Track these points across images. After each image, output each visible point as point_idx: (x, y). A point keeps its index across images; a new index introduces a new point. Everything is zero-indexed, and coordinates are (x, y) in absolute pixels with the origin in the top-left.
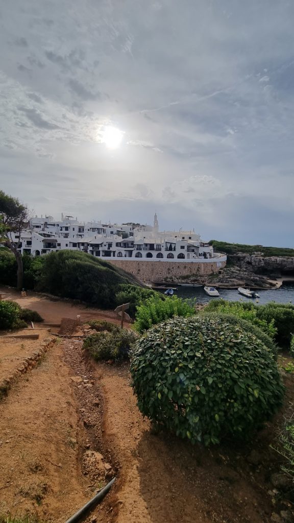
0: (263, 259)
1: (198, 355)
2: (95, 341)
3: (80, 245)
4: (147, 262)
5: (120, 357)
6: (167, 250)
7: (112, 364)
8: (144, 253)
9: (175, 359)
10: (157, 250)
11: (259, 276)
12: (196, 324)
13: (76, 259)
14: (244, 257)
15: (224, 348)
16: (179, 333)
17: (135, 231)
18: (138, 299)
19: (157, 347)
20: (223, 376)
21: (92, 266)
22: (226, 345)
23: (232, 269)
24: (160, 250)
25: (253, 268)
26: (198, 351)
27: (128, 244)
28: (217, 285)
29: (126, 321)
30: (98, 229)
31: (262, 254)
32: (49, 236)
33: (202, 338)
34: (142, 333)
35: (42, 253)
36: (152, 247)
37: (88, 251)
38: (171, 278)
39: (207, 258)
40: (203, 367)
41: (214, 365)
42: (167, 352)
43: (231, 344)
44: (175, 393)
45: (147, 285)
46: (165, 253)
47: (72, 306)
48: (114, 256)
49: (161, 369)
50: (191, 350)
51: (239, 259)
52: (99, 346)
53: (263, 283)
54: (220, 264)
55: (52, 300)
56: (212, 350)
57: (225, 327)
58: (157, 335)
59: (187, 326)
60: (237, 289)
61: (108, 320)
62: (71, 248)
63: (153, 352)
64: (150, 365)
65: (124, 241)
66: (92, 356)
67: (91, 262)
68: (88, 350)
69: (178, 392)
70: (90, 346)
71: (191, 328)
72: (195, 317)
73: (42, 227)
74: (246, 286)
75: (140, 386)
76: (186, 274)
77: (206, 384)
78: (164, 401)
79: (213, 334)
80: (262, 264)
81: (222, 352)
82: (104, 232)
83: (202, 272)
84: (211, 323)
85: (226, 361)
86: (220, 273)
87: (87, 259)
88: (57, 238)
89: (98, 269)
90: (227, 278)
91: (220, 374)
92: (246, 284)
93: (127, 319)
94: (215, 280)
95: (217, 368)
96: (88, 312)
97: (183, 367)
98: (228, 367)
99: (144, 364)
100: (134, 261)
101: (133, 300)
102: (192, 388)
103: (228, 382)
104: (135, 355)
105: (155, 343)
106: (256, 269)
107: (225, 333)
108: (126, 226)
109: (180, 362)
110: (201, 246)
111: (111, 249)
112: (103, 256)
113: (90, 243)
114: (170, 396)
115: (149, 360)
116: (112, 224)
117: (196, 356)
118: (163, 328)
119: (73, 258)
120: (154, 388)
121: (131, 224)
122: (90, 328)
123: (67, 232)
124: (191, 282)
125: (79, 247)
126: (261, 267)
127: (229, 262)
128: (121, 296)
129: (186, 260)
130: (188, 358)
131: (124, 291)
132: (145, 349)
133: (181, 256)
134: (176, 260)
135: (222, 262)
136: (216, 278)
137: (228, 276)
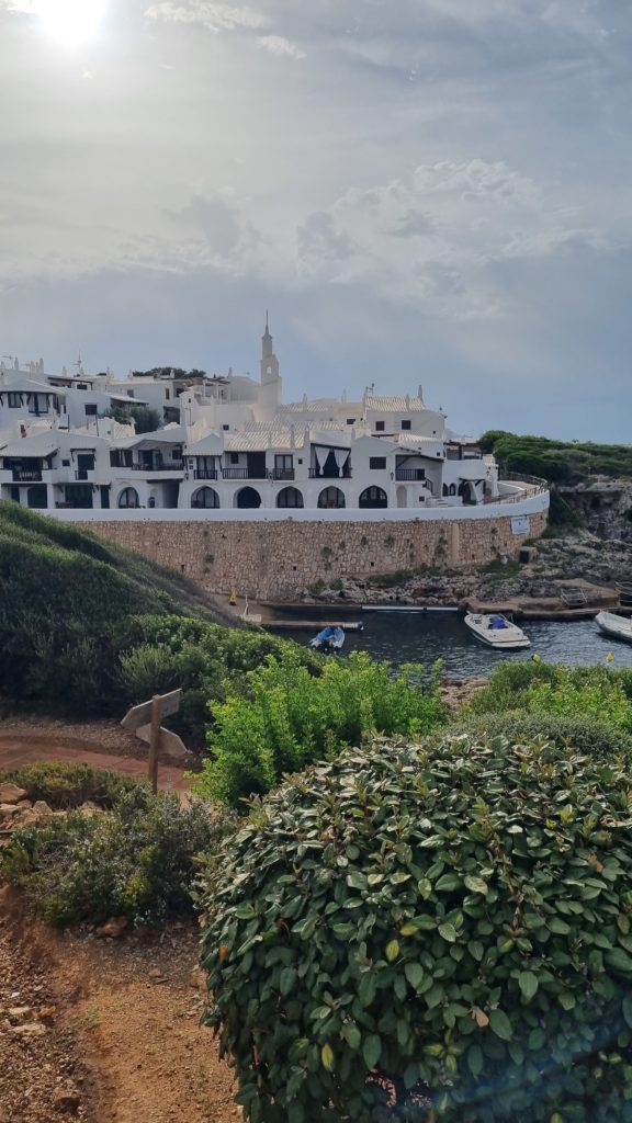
1: (476, 885)
2: (49, 851)
4: (241, 525)
5: (154, 906)
6: (318, 476)
7: (120, 938)
8: (227, 489)
9: (385, 908)
10: (277, 476)
12: (460, 763)
14: (617, 495)
15: (575, 856)
16: (393, 802)
17: (184, 401)
18: (210, 672)
19: (309, 864)
20: (579, 965)
21: (16, 547)
22: (583, 842)
23: (571, 541)
24: (290, 475)
26: (474, 873)
27: (160, 457)
28: (513, 604)
29: (170, 762)
30: (33, 396)
33: (488, 818)
34: (244, 810)
36: (255, 463)
38: (337, 585)
39: (474, 503)
40: (499, 931)
41: (542, 921)
42: (351, 882)
43: (601, 836)
44: (389, 1041)
45: (245, 617)
46: (311, 489)
48: (105, 504)
49: (328, 951)
50: (448, 869)
51: (596, 502)
52: (65, 870)
54: (526, 524)
56: (527, 864)
57: (575, 770)
58: (307, 813)
59: (427, 775)
60: (590, 617)
61: (97, 763)
63: (294, 883)
64: (285, 936)
65: (144, 441)
66: (39, 908)
68: (20, 888)
69: (402, 1038)
70: (26, 872)
71: (440, 780)
72: (450, 737)
74: (626, 608)
75: (248, 1021)
76: (394, 568)
77: (512, 1001)
78: (345, 1075)
79: (528, 800)
81: (568, 870)
82: (57, 407)
83: (457, 556)
84: (519, 759)
85: (585, 904)
86: (524, 557)
89: (44, 560)
90: (551, 578)
91: (564, 959)
92: (622, 596)
93: (172, 752)
94: (508, 585)
95: (553, 935)
96: (11, 733)
97: (420, 938)
98: (596, 929)
99: (257, 933)
100: (188, 525)
101: (191, 677)
102: (458, 1019)
103: (598, 988)
104: (219, 899)
105: (302, 848)
107: (573, 794)
108: (150, 380)
109: (406, 920)
110: (450, 454)
111: (93, 477)
112: (58, 505)
113: (5, 454)
114: (372, 1057)
115: (278, 916)
116: (90, 373)
117: (468, 892)
118: (329, 786)
120: (305, 1028)
121: (167, 371)
122: (22, 798)
124: (413, 596)
127: (559, 516)
128: (142, 663)
129: (392, 513)
130: (435, 899)
131: (152, 641)
132: (260, 873)
133: (374, 497)
134: (352, 512)
135: (531, 517)
136: (511, 579)
137: (557, 571)
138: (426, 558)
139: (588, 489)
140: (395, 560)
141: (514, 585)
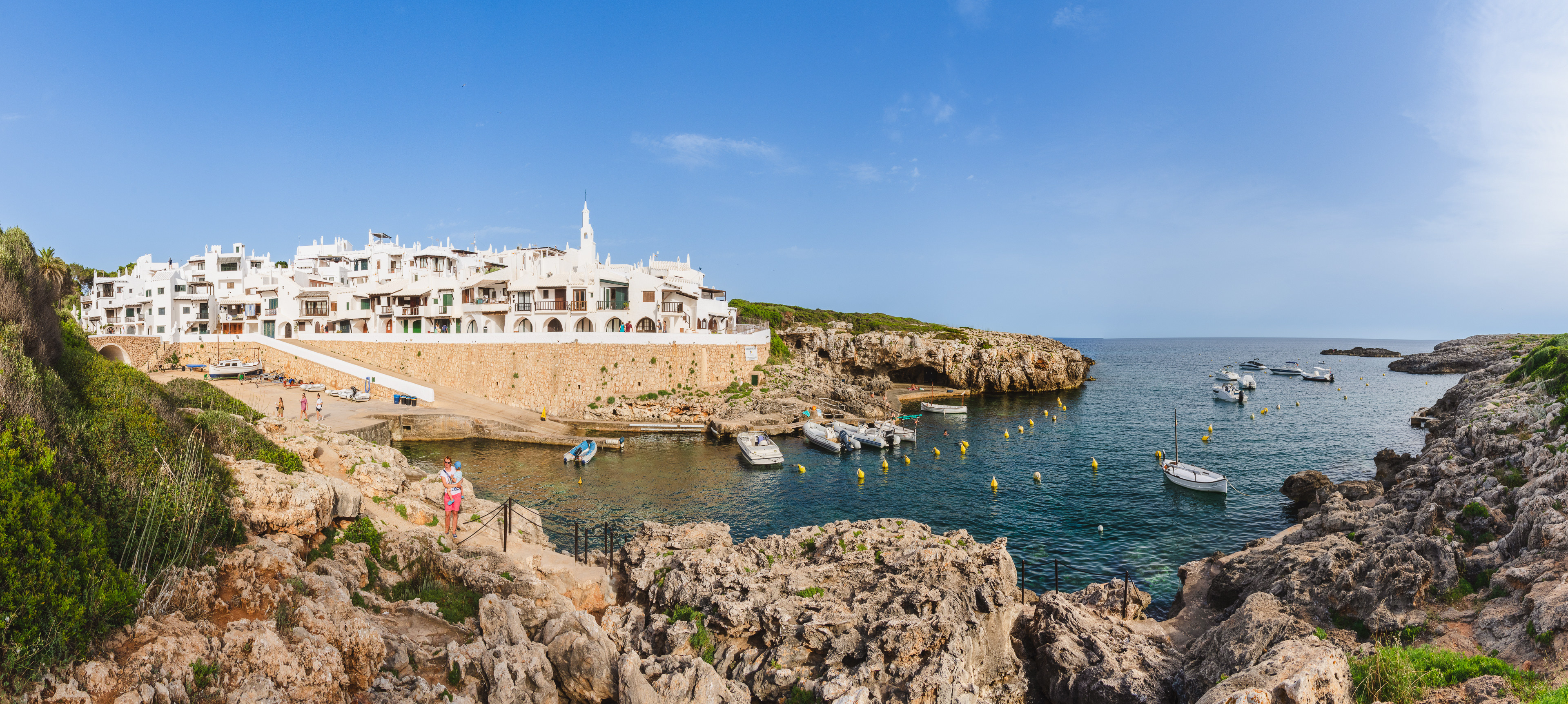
0: (854, 341)
3: (376, 301)
6: (605, 308)
8: (539, 320)
10: (575, 308)
24: (584, 307)
27: (494, 292)
30: (435, 259)
31: (850, 326)
36: (560, 297)
37: (393, 319)
39: (719, 333)
46: (600, 317)
48: (458, 330)
51: (799, 341)
54: (755, 353)
65: (482, 281)
76: (656, 387)
80: (853, 352)
82: (449, 268)
83: (705, 377)
86: (755, 380)
90: (774, 397)
94: (741, 404)
100: (509, 345)
111: (451, 311)
112: (428, 332)
113: (398, 294)
123: (363, 274)
124: (670, 414)
125: (373, 311)
127: (777, 350)
129: (657, 338)
135: (759, 347)
136: (746, 398)
137: (778, 390)
138: (681, 377)
139: (794, 332)
140: (657, 381)
141: (748, 403)
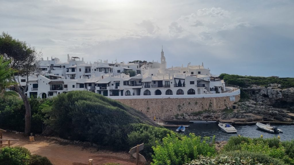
0: (281, 91)
3: (88, 85)
4: (156, 99)
6: (176, 86)
8: (153, 90)
10: (166, 87)
11: (277, 109)
12: (226, 164)
13: (85, 99)
14: (260, 90)
17: (142, 69)
18: (151, 139)
21: (102, 106)
23: (247, 103)
24: (169, 86)
25: (270, 101)
27: (136, 82)
28: (232, 120)
29: (141, 163)
30: (105, 68)
31: (279, 85)
32: (55, 78)
35: (48, 96)
36: (160, 83)
37: (96, 91)
38: (182, 115)
39: (219, 93)
45: (159, 123)
46: (174, 90)
47: (83, 149)
48: (122, 95)
51: (253, 92)
53: (284, 117)
54: (234, 98)
55: (61, 143)
60: (255, 124)
61: (122, 164)
62: (78, 89)
65: (132, 79)
67: (100, 103)
72: (222, 157)
73: (48, 69)
74: (265, 121)
76: (198, 110)
80: (280, 96)
82: (111, 71)
83: (215, 107)
86: (234, 107)
87: (96, 99)
88: (64, 80)
89: (109, 109)
90: (242, 113)
92: (264, 118)
93: (142, 161)
94: (230, 115)
96: (100, 155)
100: (143, 100)
101: (146, 140)
106: (274, 102)
108: (133, 64)
110: (211, 80)
111: (119, 88)
112: (110, 95)
113: (98, 83)
119: (82, 99)
121: (137, 61)
123: (73, 73)
124: (203, 118)
125: (86, 88)
126: (278, 100)
127: (243, 96)
128: (133, 136)
129: (196, 96)
131: (136, 130)
133: (191, 92)
134: (186, 96)
135: (235, 96)
136: (231, 113)
137: (244, 111)
138: (206, 108)
139: (251, 89)
140: (198, 108)
141: (232, 115)
